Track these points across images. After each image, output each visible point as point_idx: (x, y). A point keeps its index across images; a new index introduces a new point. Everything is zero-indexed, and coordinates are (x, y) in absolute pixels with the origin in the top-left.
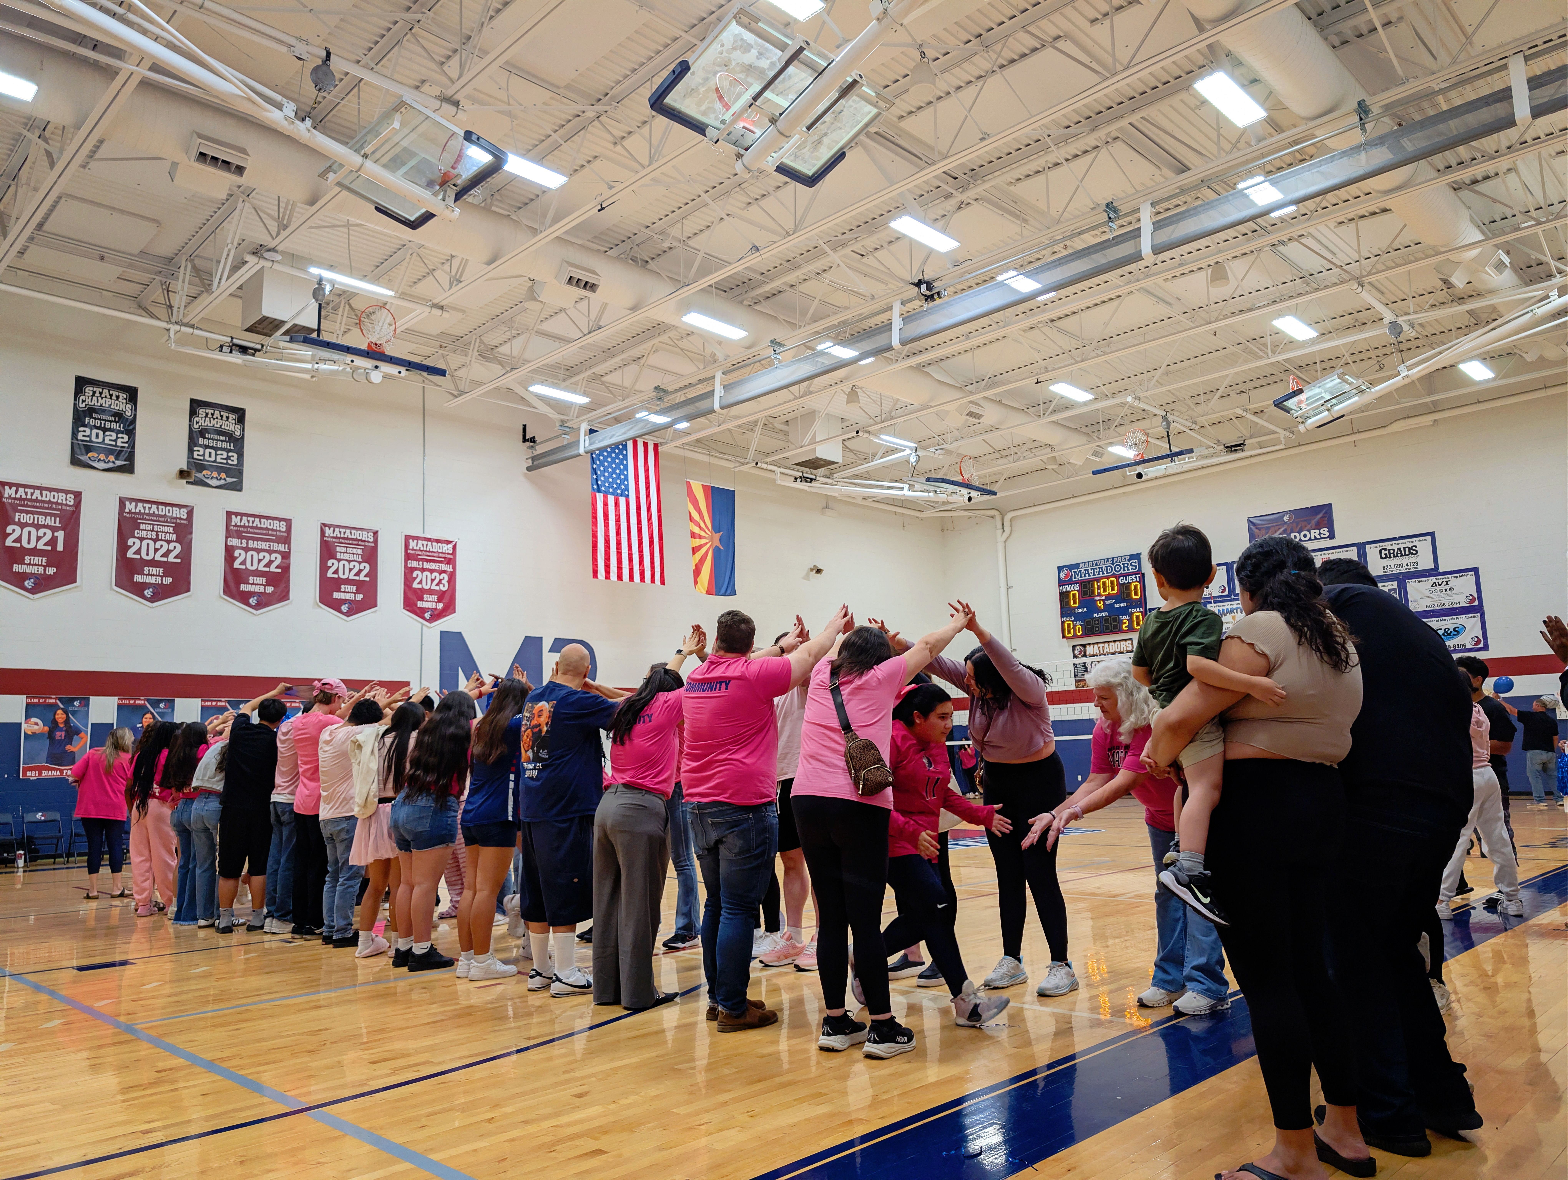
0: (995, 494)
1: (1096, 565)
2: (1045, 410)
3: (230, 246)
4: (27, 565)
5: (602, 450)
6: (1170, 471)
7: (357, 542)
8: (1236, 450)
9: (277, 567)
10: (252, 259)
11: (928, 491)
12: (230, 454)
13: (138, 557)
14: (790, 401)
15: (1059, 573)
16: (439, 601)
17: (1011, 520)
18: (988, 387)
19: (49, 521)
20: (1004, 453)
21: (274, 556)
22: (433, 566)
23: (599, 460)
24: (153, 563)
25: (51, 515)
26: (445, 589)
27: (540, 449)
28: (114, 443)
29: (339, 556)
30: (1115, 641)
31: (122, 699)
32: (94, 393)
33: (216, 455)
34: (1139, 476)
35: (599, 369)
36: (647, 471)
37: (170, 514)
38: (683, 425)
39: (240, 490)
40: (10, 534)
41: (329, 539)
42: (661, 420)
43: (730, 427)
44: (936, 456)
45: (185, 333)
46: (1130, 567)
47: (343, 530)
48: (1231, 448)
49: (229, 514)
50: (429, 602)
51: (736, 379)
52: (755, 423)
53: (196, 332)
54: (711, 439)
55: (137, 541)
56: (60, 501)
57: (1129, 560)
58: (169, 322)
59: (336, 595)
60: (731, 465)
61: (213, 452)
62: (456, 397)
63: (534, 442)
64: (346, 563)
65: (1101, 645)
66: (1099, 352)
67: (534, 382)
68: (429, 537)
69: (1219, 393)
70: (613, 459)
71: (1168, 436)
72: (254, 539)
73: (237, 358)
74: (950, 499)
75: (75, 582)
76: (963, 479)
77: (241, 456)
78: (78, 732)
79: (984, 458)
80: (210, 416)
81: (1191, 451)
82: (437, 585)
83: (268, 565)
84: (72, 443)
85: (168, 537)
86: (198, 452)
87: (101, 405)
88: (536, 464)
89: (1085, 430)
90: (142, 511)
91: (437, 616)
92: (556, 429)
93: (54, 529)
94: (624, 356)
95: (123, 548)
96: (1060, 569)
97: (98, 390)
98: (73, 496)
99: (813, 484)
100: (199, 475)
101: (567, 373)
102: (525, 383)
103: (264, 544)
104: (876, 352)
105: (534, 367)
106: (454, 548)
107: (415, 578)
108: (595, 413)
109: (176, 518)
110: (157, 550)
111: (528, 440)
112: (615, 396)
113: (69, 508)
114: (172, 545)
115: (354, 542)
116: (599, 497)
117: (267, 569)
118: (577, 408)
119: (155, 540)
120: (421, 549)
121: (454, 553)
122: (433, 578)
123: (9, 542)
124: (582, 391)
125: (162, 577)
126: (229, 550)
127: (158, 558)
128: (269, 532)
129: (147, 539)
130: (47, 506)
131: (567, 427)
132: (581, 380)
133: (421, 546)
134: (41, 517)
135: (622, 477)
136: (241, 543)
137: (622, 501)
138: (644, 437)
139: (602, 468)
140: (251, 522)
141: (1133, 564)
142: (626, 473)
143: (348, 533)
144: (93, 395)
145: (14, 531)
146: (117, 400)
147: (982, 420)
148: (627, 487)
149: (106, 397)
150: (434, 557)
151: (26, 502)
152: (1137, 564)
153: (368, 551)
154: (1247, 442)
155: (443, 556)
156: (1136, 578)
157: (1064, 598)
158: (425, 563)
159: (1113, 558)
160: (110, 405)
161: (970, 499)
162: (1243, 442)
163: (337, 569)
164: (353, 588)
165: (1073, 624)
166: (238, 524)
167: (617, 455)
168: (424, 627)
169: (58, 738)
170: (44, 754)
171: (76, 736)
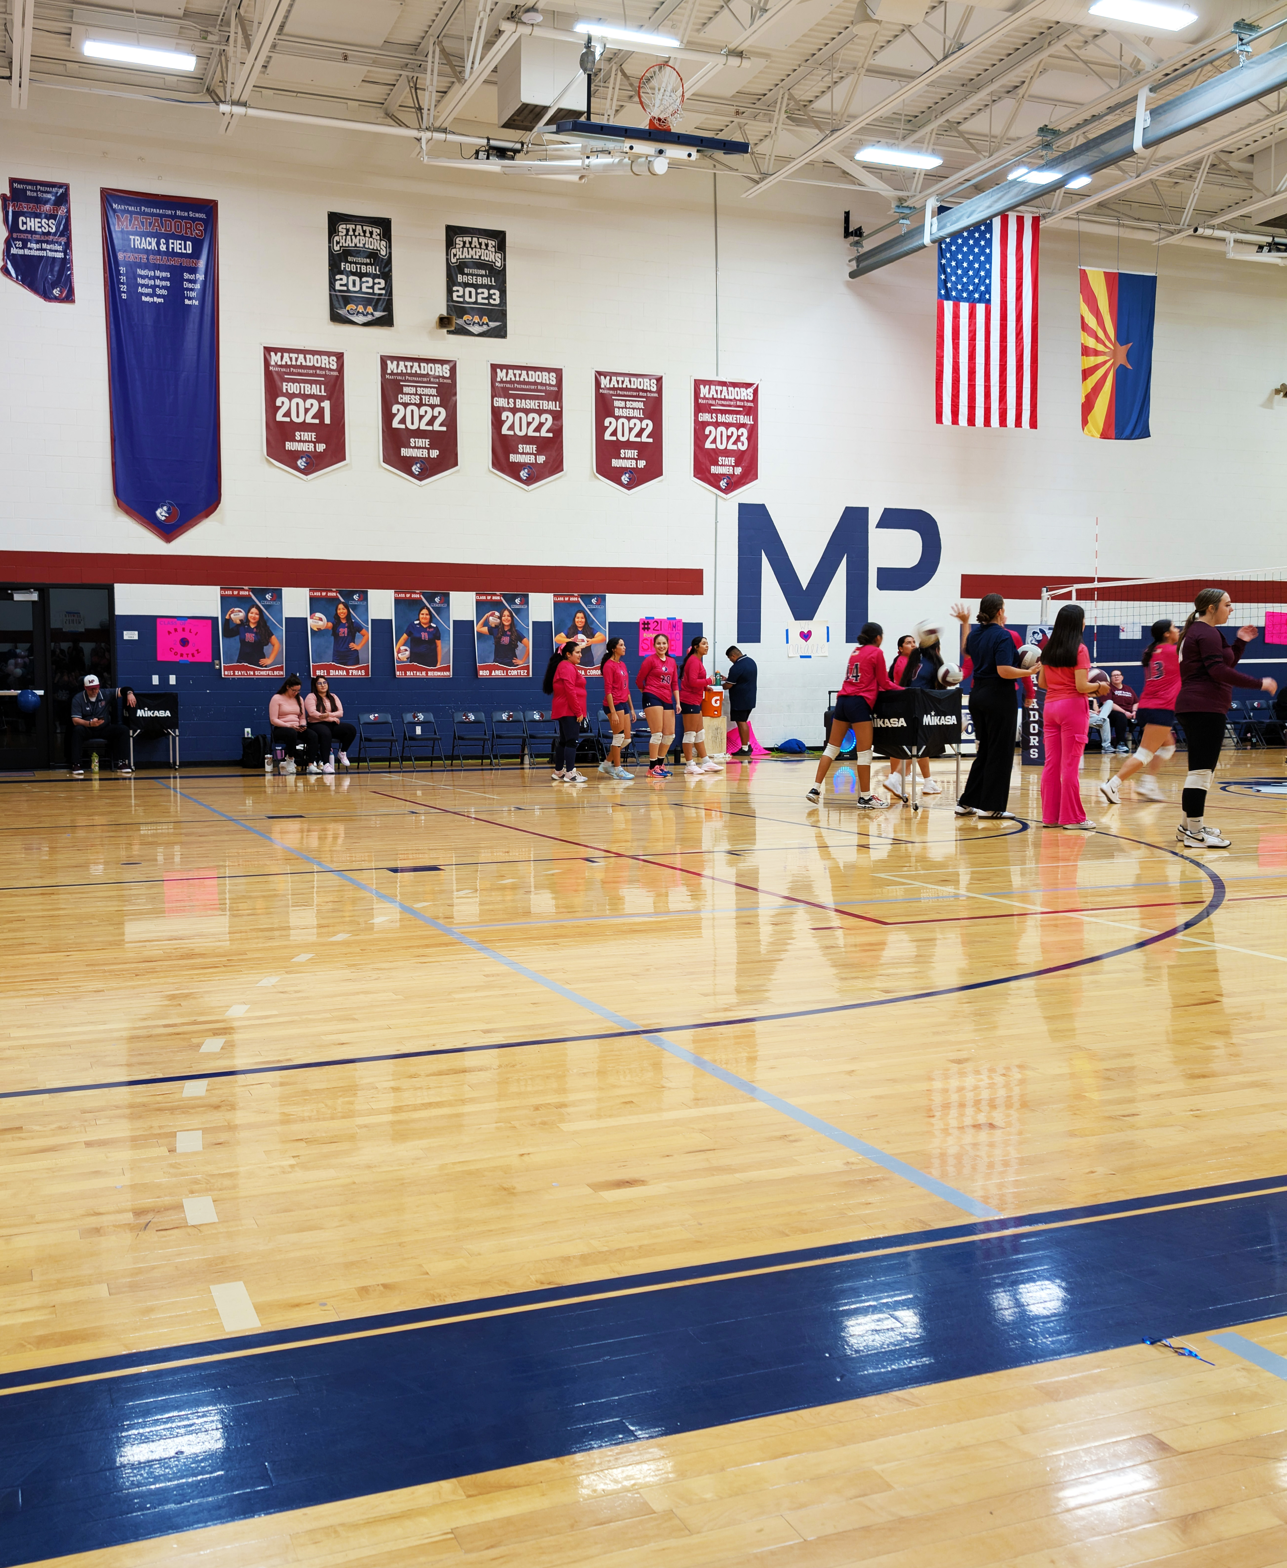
3: (482, 13)
4: (299, 441)
5: (955, 235)
7: (638, 392)
9: (548, 431)
10: (507, 27)
12: (492, 292)
13: (403, 426)
16: (737, 464)
19: (315, 390)
21: (544, 416)
22: (730, 418)
23: (950, 251)
24: (419, 433)
25: (316, 382)
26: (744, 449)
27: (868, 245)
28: (372, 291)
29: (617, 412)
31: (399, 593)
32: (348, 231)
33: (477, 294)
35: (954, 114)
36: (1018, 262)
37: (432, 373)
38: (1081, 183)
39: (504, 336)
40: (280, 407)
41: (605, 392)
42: (1048, 178)
45: (438, 141)
47: (620, 379)
49: (494, 367)
50: (725, 467)
52: (1197, 166)
53: (451, 137)
54: (1122, 199)
55: (401, 408)
56: (323, 366)
58: (419, 129)
59: (615, 463)
60: (1151, 237)
61: (473, 291)
62: (757, 183)
63: (861, 235)
64: (625, 421)
67: (862, 145)
68: (724, 380)
70: (971, 248)
72: (522, 397)
73: (495, 165)
75: (344, 459)
77: (503, 293)
78: (360, 628)
80: (468, 245)
82: (735, 443)
83: (538, 429)
84: (331, 295)
85: (432, 402)
86: (458, 293)
87: (356, 246)
88: (863, 266)
90: (404, 371)
91: (734, 484)
92: (891, 212)
93: (320, 399)
95: (388, 416)
97: (351, 227)
98: (335, 359)
100: (461, 322)
101: (909, 126)
102: (849, 151)
103: (532, 402)
105: (863, 124)
106: (756, 392)
107: (708, 437)
108: (946, 181)
109: (439, 377)
110: (421, 417)
111: (852, 234)
112: (978, 152)
113: (332, 373)
114: (437, 410)
115: (635, 394)
116: (948, 305)
117: (537, 434)
118: (922, 176)
119: (419, 406)
120: (715, 396)
121: (755, 400)
122: (729, 434)
123: (279, 417)
124: (930, 150)
125: (428, 449)
126: (496, 412)
127: (423, 427)
128: (539, 387)
129: (411, 404)
130: (311, 372)
131: (907, 207)
132: (929, 134)
133: (715, 393)
134: (306, 385)
135: (982, 273)
136: (508, 403)
137: (980, 308)
138: (1018, 209)
139: (953, 264)
140: (517, 376)
142: (988, 266)
143: (627, 382)
144: (347, 234)
145: (283, 403)
146: (371, 236)
148: (989, 287)
149: (360, 235)
150: (730, 406)
151: (292, 369)
153: (651, 404)
155: (742, 404)
158: (720, 415)
160: (364, 244)
163: (616, 430)
164: (634, 454)
166: (504, 380)
167: (978, 241)
168: (719, 500)
169: (341, 635)
170: (330, 652)
171: (358, 633)
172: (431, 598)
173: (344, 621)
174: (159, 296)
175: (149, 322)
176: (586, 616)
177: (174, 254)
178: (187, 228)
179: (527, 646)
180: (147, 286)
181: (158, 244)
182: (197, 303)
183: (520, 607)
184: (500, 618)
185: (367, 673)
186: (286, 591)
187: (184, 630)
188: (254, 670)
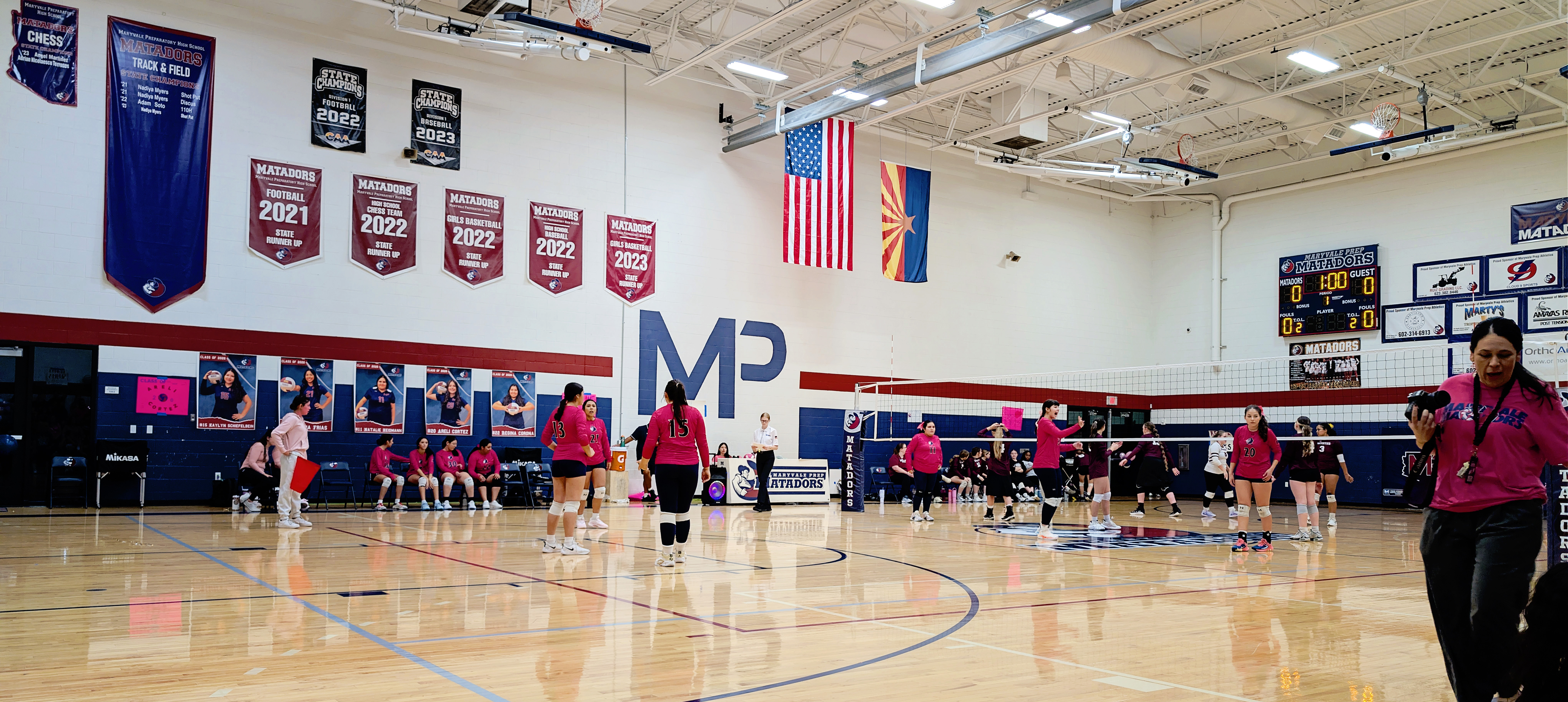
0: (1215, 176)
1: (1325, 257)
2: (1279, 84)
4: (278, 237)
5: (797, 130)
6: (1423, 152)
7: (564, 221)
8: (1505, 129)
9: (491, 244)
11: (1141, 173)
12: (449, 134)
13: (370, 232)
14: (994, 75)
15: (1281, 265)
16: (639, 281)
17: (1230, 206)
18: (1216, 58)
19: (295, 197)
20: (1228, 132)
21: (488, 233)
22: (634, 246)
23: (794, 140)
24: (383, 238)
25: (296, 191)
26: (645, 269)
27: (736, 129)
28: (347, 123)
29: (547, 234)
30: (1339, 341)
31: (360, 363)
32: (330, 74)
33: (436, 134)
34: (1386, 156)
35: (797, 45)
36: (841, 151)
37: (397, 192)
38: (880, 103)
39: (458, 169)
40: (263, 208)
41: (538, 218)
42: (858, 97)
43: (928, 104)
44: (1151, 134)
45: (408, 15)
46: (1364, 260)
47: (550, 209)
48: (1498, 126)
49: (448, 192)
50: (630, 282)
51: (938, 53)
52: (955, 100)
53: (419, 13)
54: (907, 117)
55: (370, 217)
56: (303, 178)
57: (1363, 252)
58: (393, 4)
59: (545, 272)
60: (927, 145)
61: (433, 132)
62: (657, 76)
63: (731, 122)
64: (553, 241)
65: (1323, 345)
66: (1349, 16)
67: (732, 59)
68: (630, 217)
69: (1491, 62)
70: (808, 139)
71: (1424, 112)
72: (470, 217)
73: (454, 39)
74: (1165, 182)
75: (318, 254)
76: (1181, 160)
77: (458, 136)
79: (1204, 137)
80: (430, 96)
81: (1451, 128)
82: (637, 265)
83: (483, 242)
84: (312, 123)
85: (395, 214)
86: (421, 132)
87: (336, 87)
88: (732, 144)
89: (1323, 105)
90: (373, 188)
91: (637, 295)
92: (752, 108)
93: (299, 205)
94: (823, 30)
95: (357, 223)
96: (1282, 261)
97: (333, 72)
98: (314, 174)
99: (1015, 165)
100: (422, 154)
101: (765, 49)
102: (724, 61)
103: (479, 221)
104: (1092, 20)
105: (732, 44)
106: (654, 228)
107: (617, 258)
108: (791, 90)
109: (402, 195)
110: (386, 226)
111: (724, 120)
112: (812, 73)
113: (311, 185)
114: (399, 221)
115: (561, 221)
116: (792, 178)
117: (482, 246)
118: (774, 85)
119: (385, 216)
120: (623, 229)
121: (653, 234)
122: (633, 258)
123: (262, 216)
124: (779, 68)
125: (391, 251)
126: (449, 227)
127: (387, 233)
128: (485, 210)
129: (378, 215)
130: (293, 182)
131: (764, 106)
132: (777, 57)
133: (622, 226)
134: (288, 193)
135: (816, 158)
136: (459, 220)
137: (814, 183)
138: (839, 115)
139: (796, 149)
140: (467, 200)
141: (1368, 256)
142: (819, 153)
143: (555, 213)
144: (329, 77)
145: (266, 205)
146: (349, 81)
147: (1205, 95)
148: (820, 168)
149: (339, 79)
150: (634, 237)
151: (275, 179)
152: (1372, 257)
153: (573, 230)
154: (1519, 118)
155: (643, 236)
156: (1370, 271)
157: (1284, 292)
158: (626, 243)
159: (1345, 250)
160: (343, 87)
161: (1187, 182)
162: (1514, 118)
163: (546, 247)
164: (559, 266)
165: (1293, 321)
166: (457, 202)
167: (812, 135)
168: (625, 306)
171: (322, 395)
172: (388, 369)
173: (311, 385)
174: (157, 109)
175: (146, 129)
176: (519, 389)
177: (173, 76)
178: (186, 57)
179: (468, 411)
180: (147, 100)
181: (159, 66)
182: (192, 118)
183: (464, 379)
184: (447, 387)
185: (329, 428)
186: (260, 359)
187: (163, 387)
188: (227, 423)
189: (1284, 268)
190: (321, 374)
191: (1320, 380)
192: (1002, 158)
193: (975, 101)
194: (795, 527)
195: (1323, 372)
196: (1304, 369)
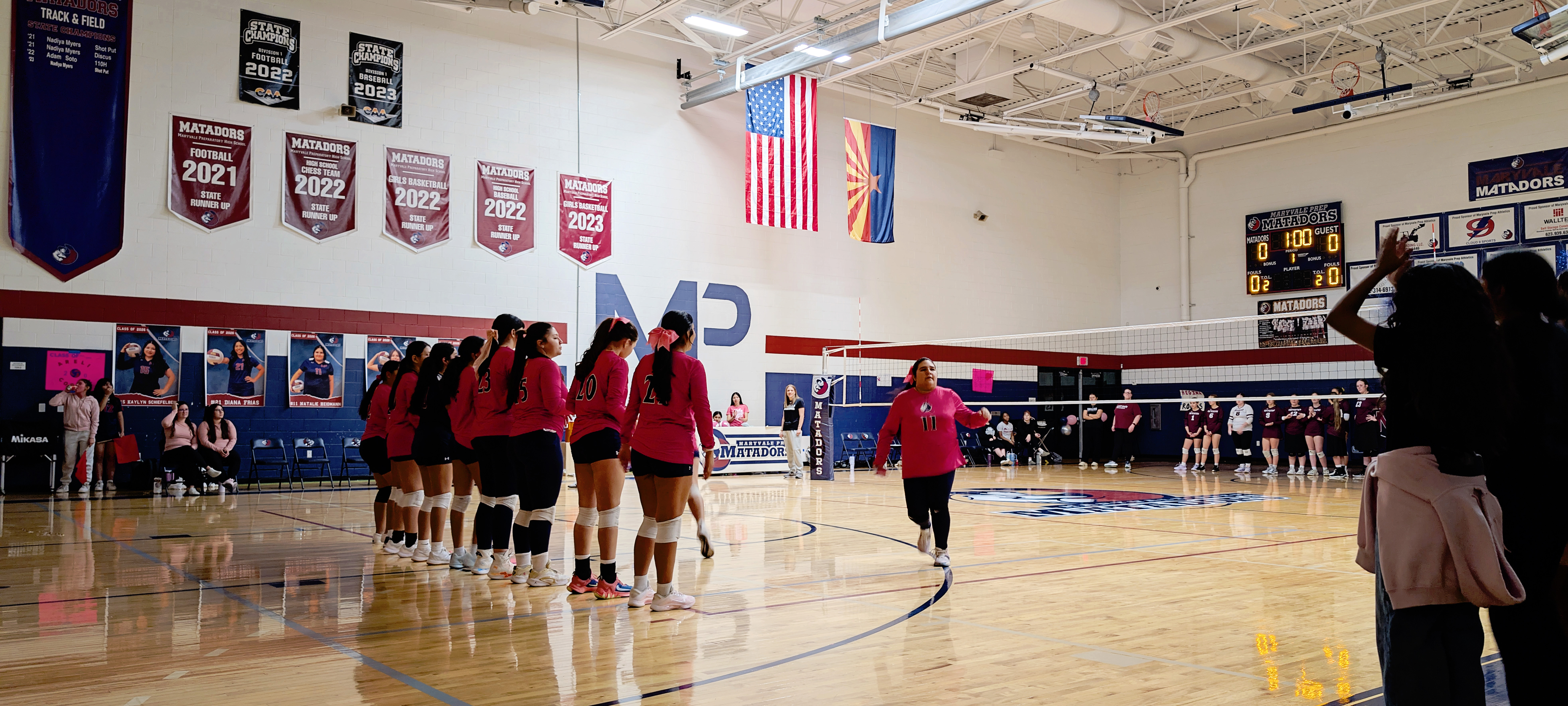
0: (1181, 134)
2: (1242, 42)
4: (204, 199)
5: (758, 86)
6: (1383, 110)
7: (514, 181)
8: (1461, 86)
9: (435, 206)
11: (1108, 131)
12: (389, 90)
13: (305, 193)
14: (959, 31)
15: (1247, 222)
16: (595, 242)
17: (1196, 164)
18: (1178, 15)
20: (1193, 89)
21: (433, 193)
22: (589, 207)
23: (755, 97)
24: (320, 200)
25: (224, 150)
26: (600, 231)
27: (695, 85)
28: (279, 78)
29: (496, 195)
30: (1305, 298)
31: (295, 333)
32: (259, 27)
33: (376, 90)
34: (1347, 115)
36: (803, 109)
37: (334, 151)
38: (843, 59)
39: (400, 127)
40: (186, 169)
41: (486, 178)
42: (820, 53)
43: (892, 61)
46: (1328, 217)
47: (499, 169)
48: (1455, 85)
49: (390, 151)
50: (585, 244)
51: (901, 9)
52: (920, 56)
54: (870, 74)
55: (304, 178)
56: (231, 137)
57: (1327, 210)
59: (494, 235)
60: (891, 102)
61: (373, 88)
62: (611, 30)
63: (689, 78)
64: (503, 202)
65: (1290, 302)
67: (689, 13)
68: (584, 176)
69: (1446, 21)
70: (769, 96)
71: (1383, 70)
72: (414, 177)
74: (1133, 140)
75: (248, 218)
76: (1147, 118)
77: (399, 92)
78: (256, 364)
79: (1169, 95)
80: (369, 50)
81: (1408, 87)
82: (593, 226)
83: (427, 203)
84: (240, 78)
85: (333, 174)
86: (359, 87)
87: (266, 40)
88: (691, 101)
89: (1286, 63)
90: (308, 147)
91: (593, 257)
92: (711, 64)
93: (227, 165)
95: (291, 184)
96: (1249, 218)
97: (263, 24)
98: (242, 132)
99: (981, 122)
100: (360, 111)
101: (723, 3)
102: (679, 16)
103: (423, 181)
106: (609, 188)
107: (571, 220)
108: (751, 46)
109: (340, 155)
110: (322, 187)
111: (682, 76)
112: (773, 28)
113: (239, 144)
114: (337, 182)
115: (511, 181)
116: (754, 137)
117: (427, 207)
118: (734, 41)
119: (321, 177)
120: (577, 189)
121: (609, 194)
122: (589, 219)
123: (186, 177)
124: (738, 23)
125: (328, 213)
126: (390, 187)
127: (324, 195)
128: (429, 170)
129: (313, 175)
130: (219, 141)
131: (723, 61)
132: (738, 11)
133: (577, 186)
134: (214, 152)
135: (778, 115)
137: (777, 141)
138: (802, 72)
139: (757, 106)
140: (410, 159)
141: (1332, 213)
142: (781, 111)
143: (504, 172)
144: (258, 30)
145: (190, 165)
146: (281, 34)
147: (1170, 52)
148: (782, 126)
149: (270, 31)
150: (589, 197)
151: (200, 137)
152: (1335, 214)
153: (524, 190)
154: (1474, 76)
155: (599, 196)
156: (1334, 229)
157: (1251, 249)
158: (580, 203)
159: (1309, 207)
160: (274, 40)
161: (1153, 140)
162: (1469, 76)
163: (495, 208)
164: (510, 228)
165: (1260, 278)
166: (399, 161)
167: (773, 92)
168: (580, 269)
169: (237, 369)
170: (226, 384)
171: (253, 368)
172: (325, 339)
173: (241, 357)
174: (68, 63)
177: (86, 28)
178: (100, 7)
180: (56, 53)
181: (70, 17)
182: (106, 72)
184: (389, 357)
185: (261, 403)
186: (184, 329)
187: (75, 362)
188: (147, 399)
189: (1251, 225)
190: (252, 345)
191: (1288, 337)
192: (967, 115)
193: (939, 58)
194: (763, 499)
195: (1291, 330)
196: (1272, 326)
